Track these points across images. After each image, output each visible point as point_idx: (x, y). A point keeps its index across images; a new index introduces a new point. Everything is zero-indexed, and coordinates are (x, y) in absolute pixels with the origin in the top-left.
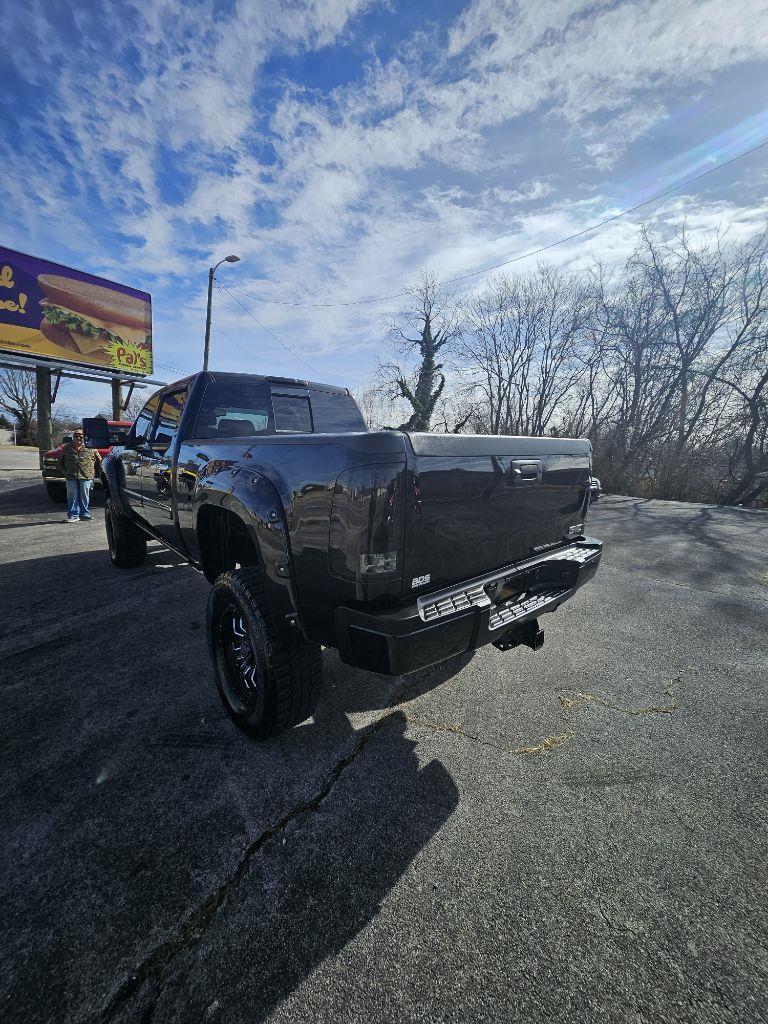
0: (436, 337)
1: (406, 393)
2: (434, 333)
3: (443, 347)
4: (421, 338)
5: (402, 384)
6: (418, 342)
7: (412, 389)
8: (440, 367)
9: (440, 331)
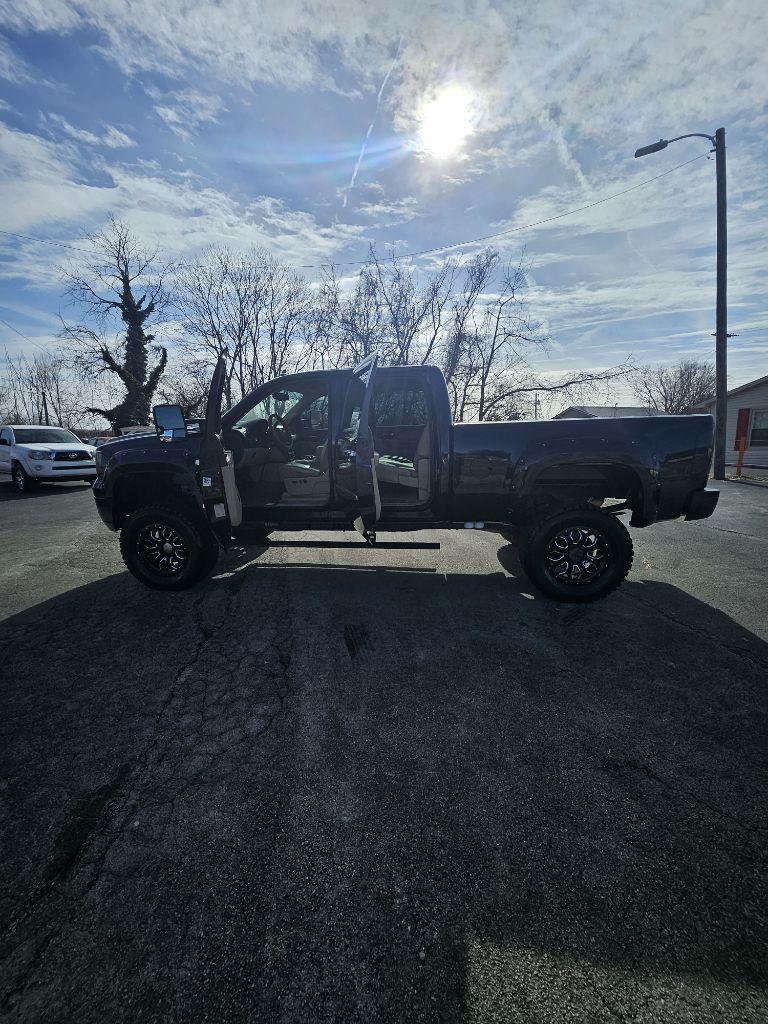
0: (141, 302)
1: (114, 367)
2: (136, 297)
3: (152, 316)
4: (120, 301)
5: (107, 356)
6: (116, 304)
7: (121, 362)
8: (151, 338)
9: (145, 296)
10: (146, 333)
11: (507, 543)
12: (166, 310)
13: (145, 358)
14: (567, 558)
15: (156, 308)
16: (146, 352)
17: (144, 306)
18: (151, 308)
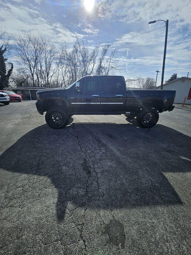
3: (6, 53)
8: (6, 59)
9: (3, 46)
10: (5, 58)
11: (127, 118)
12: (11, 51)
13: (5, 66)
14: (146, 119)
15: (7, 49)
16: (5, 64)
17: (3, 49)
18: (5, 49)
